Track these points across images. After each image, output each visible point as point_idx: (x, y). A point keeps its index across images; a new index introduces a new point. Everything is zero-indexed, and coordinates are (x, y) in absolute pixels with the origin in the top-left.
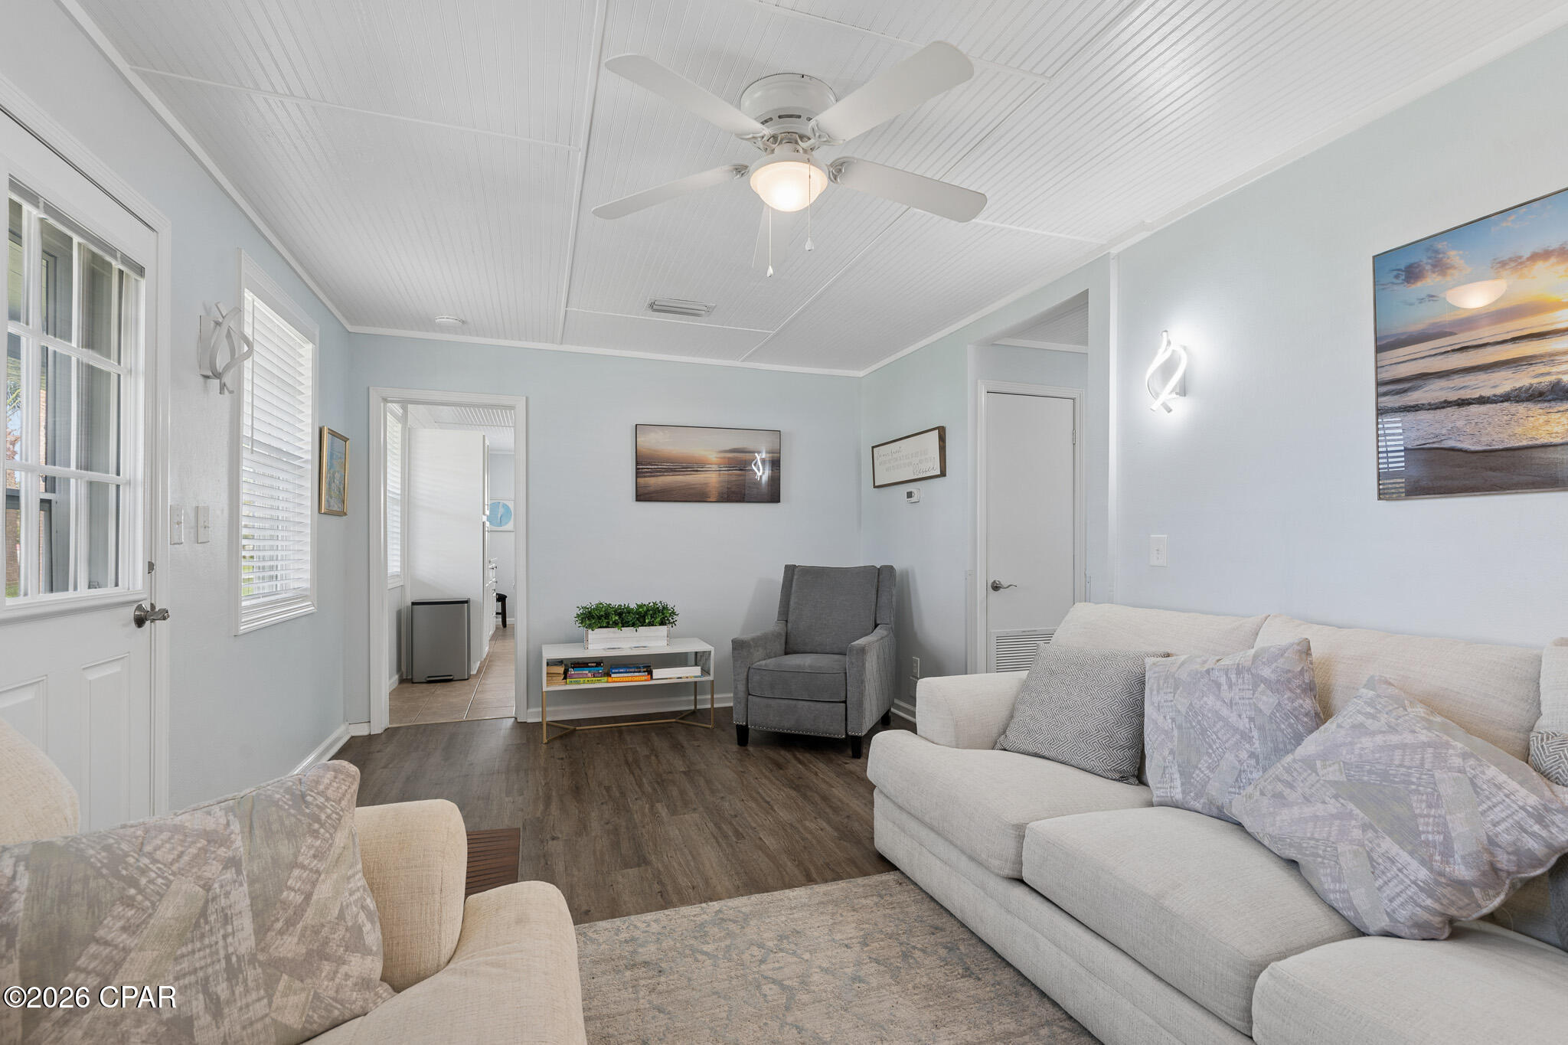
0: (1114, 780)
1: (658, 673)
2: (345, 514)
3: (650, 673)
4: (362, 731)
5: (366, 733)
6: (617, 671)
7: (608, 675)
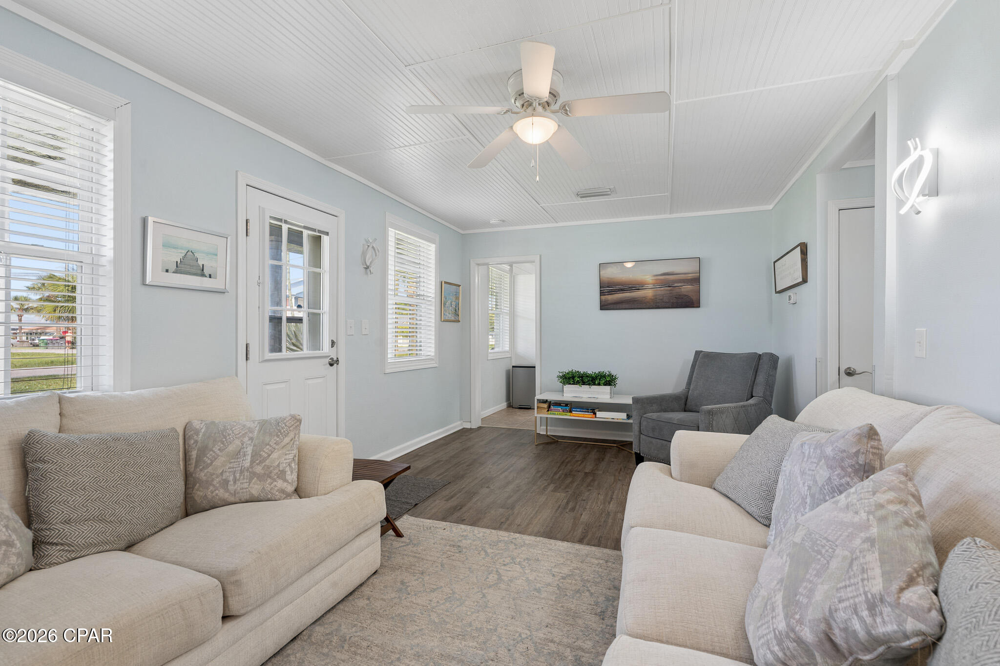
0: (764, 525)
1: (599, 414)
2: (460, 322)
3: (595, 414)
4: (468, 426)
5: (469, 427)
6: (575, 410)
7: (571, 412)
